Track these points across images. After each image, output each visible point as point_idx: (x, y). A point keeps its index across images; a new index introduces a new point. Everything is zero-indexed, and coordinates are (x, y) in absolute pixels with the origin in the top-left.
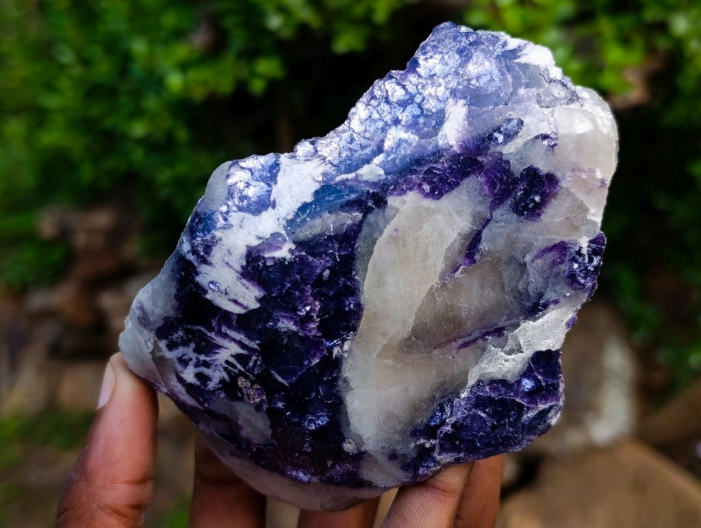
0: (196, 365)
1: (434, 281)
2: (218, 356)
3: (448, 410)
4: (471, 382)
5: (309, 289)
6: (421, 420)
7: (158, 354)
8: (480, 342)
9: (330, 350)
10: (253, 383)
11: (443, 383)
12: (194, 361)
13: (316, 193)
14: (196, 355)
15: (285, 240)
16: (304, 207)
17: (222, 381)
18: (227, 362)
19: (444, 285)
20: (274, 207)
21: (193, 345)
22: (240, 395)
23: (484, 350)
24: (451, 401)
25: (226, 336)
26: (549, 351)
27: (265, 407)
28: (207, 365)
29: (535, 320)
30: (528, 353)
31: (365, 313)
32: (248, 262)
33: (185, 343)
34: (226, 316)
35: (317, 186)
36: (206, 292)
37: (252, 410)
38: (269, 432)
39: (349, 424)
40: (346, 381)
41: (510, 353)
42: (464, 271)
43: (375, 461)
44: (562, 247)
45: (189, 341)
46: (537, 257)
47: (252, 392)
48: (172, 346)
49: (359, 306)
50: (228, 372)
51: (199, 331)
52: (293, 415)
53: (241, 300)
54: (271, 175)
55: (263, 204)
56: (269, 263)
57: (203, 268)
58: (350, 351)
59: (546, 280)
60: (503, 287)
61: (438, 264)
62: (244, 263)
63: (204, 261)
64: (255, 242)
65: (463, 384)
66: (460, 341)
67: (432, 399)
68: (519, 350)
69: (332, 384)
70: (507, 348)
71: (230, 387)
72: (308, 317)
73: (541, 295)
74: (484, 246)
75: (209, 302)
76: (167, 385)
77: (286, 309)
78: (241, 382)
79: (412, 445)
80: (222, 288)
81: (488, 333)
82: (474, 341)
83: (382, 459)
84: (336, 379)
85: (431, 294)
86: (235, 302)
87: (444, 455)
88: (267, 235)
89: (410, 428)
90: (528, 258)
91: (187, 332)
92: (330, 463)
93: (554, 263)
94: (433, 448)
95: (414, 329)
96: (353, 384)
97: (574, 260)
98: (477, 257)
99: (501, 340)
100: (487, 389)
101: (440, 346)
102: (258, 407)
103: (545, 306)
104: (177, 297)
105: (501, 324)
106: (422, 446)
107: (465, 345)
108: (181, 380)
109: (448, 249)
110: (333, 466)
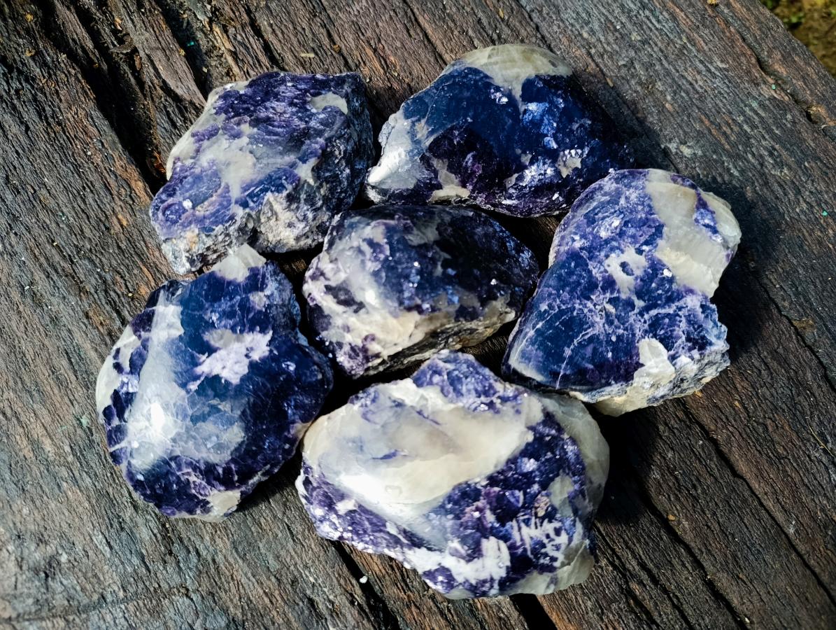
0: (553, 540)
1: (417, 462)
2: (538, 535)
3: (473, 406)
4: (452, 406)
5: (464, 519)
6: (490, 414)
7: (566, 562)
8: (431, 417)
9: (485, 487)
10: (536, 508)
11: (463, 418)
12: (552, 543)
13: (419, 548)
14: (547, 545)
15: (450, 548)
16: (430, 549)
17: (550, 522)
18: (536, 528)
19: (416, 456)
20: (440, 564)
21: (543, 551)
22: (550, 509)
23: (433, 413)
24: (469, 408)
25: (522, 540)
26: (414, 382)
27: (544, 492)
28: (548, 536)
29: (403, 401)
30: (421, 391)
31: (456, 483)
32: (474, 558)
33: (546, 555)
34: (512, 548)
35: (416, 549)
36: (507, 567)
37: (552, 497)
38: (558, 479)
39: (518, 447)
40: (496, 466)
41: (426, 400)
42: (403, 451)
43: (528, 419)
44: (365, 416)
45: (542, 554)
46: (375, 423)
47: (542, 505)
48: (554, 559)
49: (454, 489)
50: (542, 523)
51: (532, 554)
52: (535, 476)
53: (497, 548)
54: (430, 574)
55: (444, 570)
56: (466, 548)
57: (497, 577)
58: (479, 476)
59: (382, 410)
60: (399, 428)
61: (409, 466)
62: (476, 560)
63: (492, 580)
64: (462, 562)
65: (457, 409)
66: (436, 426)
67: (474, 417)
68: (422, 397)
69: (502, 472)
70: (425, 402)
71: (550, 515)
72: (477, 509)
73: (391, 407)
74: (386, 452)
75: (512, 561)
76: (582, 543)
77: (482, 523)
78: (541, 513)
79: (505, 408)
80: (498, 560)
81: (424, 417)
82: (432, 420)
83: (523, 416)
84: (498, 473)
85: (425, 458)
86: (499, 549)
87: (498, 389)
88: (454, 558)
89: (497, 416)
90: (378, 427)
91: (538, 559)
92: (548, 439)
93: (374, 413)
94: (499, 397)
95: (447, 452)
96: (494, 462)
97: (366, 406)
98: (393, 451)
99: (423, 409)
100: (450, 396)
101: (446, 435)
102: (548, 495)
103: (394, 401)
104: (523, 577)
105: (417, 415)
106: (501, 404)
107: (437, 423)
108: (570, 540)
109: (398, 467)
110: (548, 435)
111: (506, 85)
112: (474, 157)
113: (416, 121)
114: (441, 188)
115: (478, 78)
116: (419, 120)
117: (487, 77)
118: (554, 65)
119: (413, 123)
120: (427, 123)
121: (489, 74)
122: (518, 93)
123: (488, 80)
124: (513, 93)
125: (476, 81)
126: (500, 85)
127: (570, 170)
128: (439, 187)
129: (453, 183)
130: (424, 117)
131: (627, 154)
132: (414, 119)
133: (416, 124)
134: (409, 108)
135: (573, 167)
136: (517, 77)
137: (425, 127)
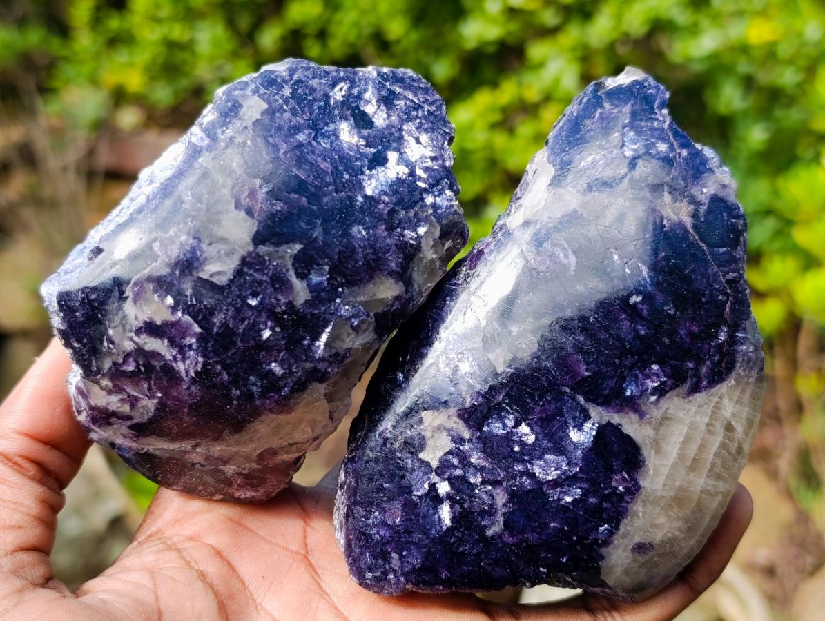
111: (656, 413)
112: (565, 267)
113: (696, 210)
114: (550, 185)
115: (704, 370)
116: (695, 216)
117: (695, 389)
118: (640, 548)
119: (697, 203)
120: (681, 225)
121: (699, 397)
122: (630, 425)
123: (687, 385)
124: (634, 417)
125: (699, 361)
126: (664, 403)
127: (428, 434)
128: (555, 182)
129: (545, 208)
130: (695, 227)
131: (385, 573)
132: (703, 209)
133: (692, 208)
134: (730, 214)
135: (430, 443)
136: (657, 446)
137: (675, 218)
